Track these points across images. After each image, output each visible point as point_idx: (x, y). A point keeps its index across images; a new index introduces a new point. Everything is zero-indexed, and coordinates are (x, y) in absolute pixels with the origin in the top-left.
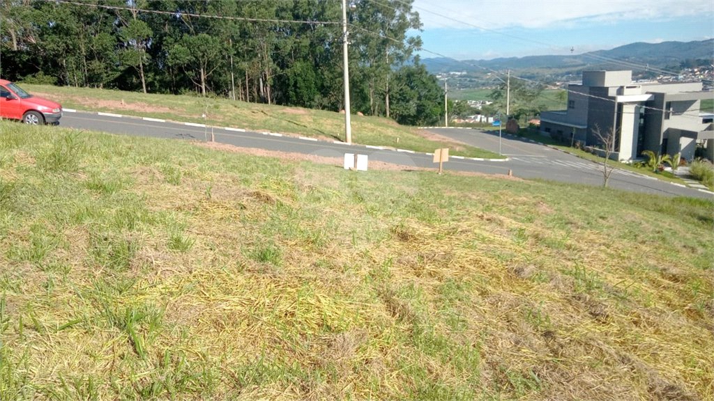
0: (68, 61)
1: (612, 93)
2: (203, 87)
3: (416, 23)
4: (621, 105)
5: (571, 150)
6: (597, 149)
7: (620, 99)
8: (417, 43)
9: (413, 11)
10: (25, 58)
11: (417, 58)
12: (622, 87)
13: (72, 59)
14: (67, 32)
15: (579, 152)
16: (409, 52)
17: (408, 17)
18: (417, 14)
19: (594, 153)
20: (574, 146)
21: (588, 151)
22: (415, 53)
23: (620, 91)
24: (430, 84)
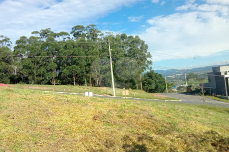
0: (30, 77)
1: (223, 74)
2: (74, 83)
3: (149, 56)
4: (227, 78)
5: (211, 97)
6: (220, 96)
7: (226, 76)
8: (150, 63)
9: (148, 52)
10: (17, 77)
11: (151, 68)
12: (226, 72)
13: (31, 77)
14: (30, 68)
15: (213, 97)
16: (147, 66)
17: (146, 54)
18: (149, 53)
19: (220, 98)
20: (212, 95)
21: (217, 97)
22: (149, 66)
23: (226, 73)
24: (159, 77)
